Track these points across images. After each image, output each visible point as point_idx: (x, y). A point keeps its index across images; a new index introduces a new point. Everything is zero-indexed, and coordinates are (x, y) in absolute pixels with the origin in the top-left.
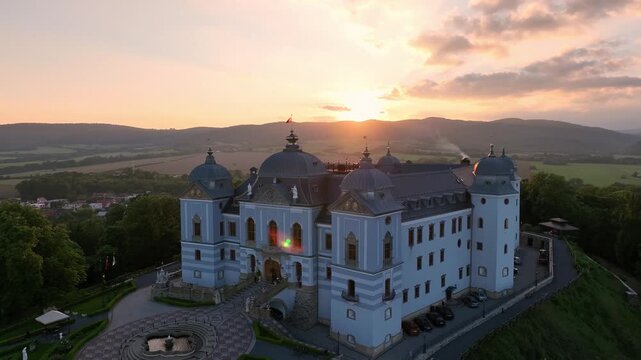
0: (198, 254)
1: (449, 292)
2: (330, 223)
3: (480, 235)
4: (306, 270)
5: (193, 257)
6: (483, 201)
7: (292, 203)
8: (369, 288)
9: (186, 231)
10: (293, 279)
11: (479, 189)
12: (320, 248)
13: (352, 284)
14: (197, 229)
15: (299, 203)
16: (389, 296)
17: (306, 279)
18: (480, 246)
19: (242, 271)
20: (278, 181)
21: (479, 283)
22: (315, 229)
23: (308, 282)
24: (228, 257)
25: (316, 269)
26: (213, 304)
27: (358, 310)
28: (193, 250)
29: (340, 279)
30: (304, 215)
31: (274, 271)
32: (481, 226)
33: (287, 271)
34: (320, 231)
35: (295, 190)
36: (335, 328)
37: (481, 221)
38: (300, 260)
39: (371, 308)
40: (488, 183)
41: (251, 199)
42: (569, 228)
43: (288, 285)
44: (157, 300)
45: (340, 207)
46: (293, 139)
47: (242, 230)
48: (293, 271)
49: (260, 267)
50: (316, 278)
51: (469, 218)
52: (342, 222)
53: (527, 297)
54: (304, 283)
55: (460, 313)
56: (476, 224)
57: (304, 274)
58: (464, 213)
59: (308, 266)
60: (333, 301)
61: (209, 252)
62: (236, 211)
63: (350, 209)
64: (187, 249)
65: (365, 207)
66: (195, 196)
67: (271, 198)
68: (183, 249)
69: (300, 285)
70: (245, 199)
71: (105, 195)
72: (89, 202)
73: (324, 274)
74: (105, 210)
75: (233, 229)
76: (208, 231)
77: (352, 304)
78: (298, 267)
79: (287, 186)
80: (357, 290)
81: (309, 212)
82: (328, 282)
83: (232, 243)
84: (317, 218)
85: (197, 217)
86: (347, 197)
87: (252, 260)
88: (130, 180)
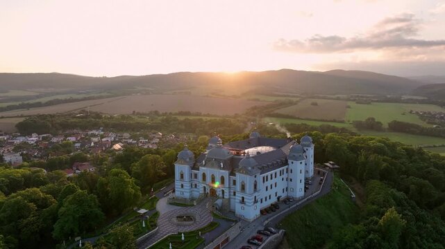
0: (182, 186)
1: (278, 198)
3: (291, 176)
5: (180, 187)
6: (292, 163)
7: (221, 169)
8: (249, 200)
9: (177, 176)
10: (221, 196)
11: (291, 158)
12: (231, 185)
13: (243, 198)
14: (182, 176)
15: (224, 168)
16: (256, 202)
18: (291, 180)
19: (200, 192)
20: (215, 160)
21: (291, 194)
22: (230, 178)
23: (226, 196)
24: (194, 186)
25: (230, 192)
27: (245, 206)
28: (180, 184)
29: (239, 196)
30: (226, 173)
31: (213, 193)
32: (292, 172)
33: (219, 193)
35: (222, 164)
36: (236, 212)
37: (292, 170)
38: (224, 189)
39: (250, 206)
40: (294, 156)
41: (205, 166)
43: (219, 198)
44: (170, 204)
45: (239, 171)
47: (200, 177)
48: (221, 193)
49: (208, 191)
50: (230, 195)
51: (287, 169)
52: (239, 177)
53: (308, 200)
55: (282, 206)
56: (289, 171)
57: (225, 194)
58: (285, 168)
59: (226, 191)
60: (236, 204)
61: (187, 185)
62: (198, 169)
63: (243, 173)
64: (178, 184)
65: (248, 173)
66: (181, 164)
67: (212, 166)
68: (176, 183)
69: (223, 198)
70: (202, 165)
71: (75, 131)
72: (66, 136)
73: (233, 194)
74: (78, 142)
75: (196, 176)
76: (186, 177)
77: (243, 205)
78: (223, 191)
79: (218, 162)
80: (245, 200)
81: (228, 172)
82: (234, 197)
83: (196, 181)
84: (230, 174)
85: (182, 172)
86: (242, 169)
87: (205, 188)
88: (88, 120)
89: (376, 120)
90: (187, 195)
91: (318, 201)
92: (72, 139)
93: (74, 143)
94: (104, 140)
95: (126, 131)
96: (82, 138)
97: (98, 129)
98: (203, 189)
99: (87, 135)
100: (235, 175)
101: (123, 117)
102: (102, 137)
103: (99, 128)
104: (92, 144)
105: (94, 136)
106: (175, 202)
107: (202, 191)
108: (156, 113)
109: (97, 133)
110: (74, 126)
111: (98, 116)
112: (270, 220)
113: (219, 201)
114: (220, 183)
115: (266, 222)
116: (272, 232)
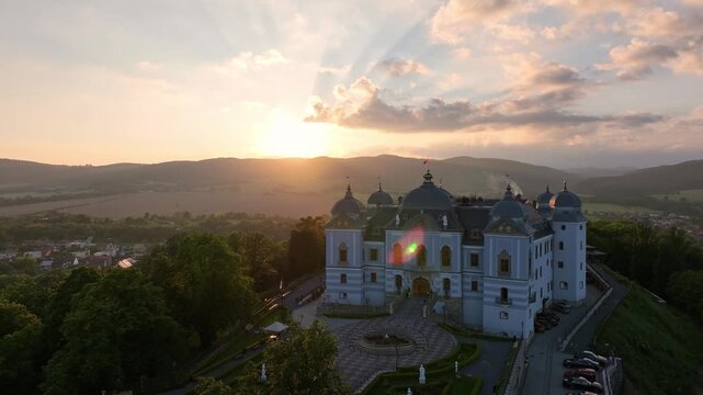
0: (343, 278)
1: (544, 301)
2: (482, 245)
3: (560, 256)
4: (456, 284)
5: (339, 281)
6: (564, 228)
7: (442, 229)
8: (517, 292)
9: (332, 256)
10: (442, 293)
11: (558, 217)
12: (465, 266)
13: (504, 292)
14: (343, 255)
15: (449, 228)
16: (530, 299)
17: (454, 291)
18: (561, 265)
19: (388, 290)
20: (426, 212)
22: (462, 249)
23: (456, 291)
24: (369, 279)
25: (463, 283)
26: (388, 314)
27: (511, 312)
28: (339, 275)
29: (491, 288)
30: (453, 239)
31: (422, 287)
32: (561, 247)
33: (436, 284)
34: (465, 252)
35: (445, 218)
36: (486, 328)
37: (561, 244)
38: (449, 276)
39: (524, 308)
40: (566, 213)
41: (400, 227)
42: (597, 253)
43: (438, 298)
45: (495, 229)
46: (428, 177)
47: (387, 255)
48: (441, 286)
49: (407, 283)
50: (463, 291)
51: (552, 241)
52: (493, 244)
54: (452, 295)
56: (557, 245)
57: (452, 287)
58: (549, 237)
59: (456, 281)
60: (485, 308)
61: (355, 275)
62: (382, 238)
63: (505, 232)
64: (332, 273)
65: (519, 230)
66: (342, 227)
67: (421, 225)
68: (327, 274)
69: (447, 297)
70: (393, 227)
71: (39, 242)
72: (22, 250)
73: (470, 287)
74: (48, 259)
75: (374, 255)
76: (354, 257)
77: (505, 308)
78: (447, 282)
79: (436, 215)
80: (510, 295)
81: (459, 236)
82: (474, 294)
83: (374, 267)
84: (465, 241)
85: (343, 244)
86: (500, 223)
87: (399, 279)
88: (64, 224)
90: (355, 298)
91: (626, 306)
92: (36, 255)
93: (39, 261)
94: (98, 254)
95: (139, 241)
96: (53, 254)
97: (84, 239)
98: (393, 283)
99: (63, 248)
100: (481, 242)
101: (129, 220)
102: (94, 250)
103: (86, 238)
104: (76, 262)
105: (78, 249)
106: (336, 312)
107: (391, 286)
108: (187, 214)
109: (82, 245)
110: (38, 234)
111: (83, 219)
112: (569, 338)
113: (438, 306)
114: (439, 262)
115: (566, 343)
116: (602, 363)
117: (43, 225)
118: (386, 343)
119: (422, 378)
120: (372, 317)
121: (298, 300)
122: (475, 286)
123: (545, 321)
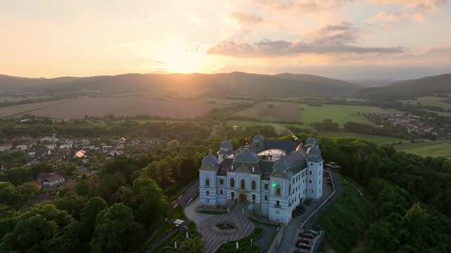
0: (208, 193)
1: (301, 200)
2: (269, 181)
3: (310, 177)
5: (206, 194)
6: (312, 165)
7: (252, 173)
8: (283, 203)
9: (202, 182)
10: (252, 201)
11: (310, 160)
12: (262, 189)
13: (278, 202)
14: (208, 183)
15: (255, 173)
16: (290, 204)
18: (310, 182)
20: (245, 164)
21: (310, 195)
22: (261, 182)
23: (258, 200)
24: (219, 193)
25: (261, 197)
26: (227, 212)
27: (280, 211)
28: (205, 191)
29: (273, 200)
30: (257, 178)
31: (243, 198)
32: (311, 174)
33: (250, 198)
35: (253, 168)
36: (270, 217)
37: (311, 172)
38: (254, 193)
39: (286, 210)
40: (313, 157)
41: (233, 171)
42: (337, 166)
43: (249, 203)
44: (199, 212)
45: (274, 175)
47: (227, 183)
48: (251, 198)
49: (237, 196)
50: (261, 200)
51: (307, 171)
52: (273, 181)
53: (328, 201)
54: (256, 202)
56: (309, 173)
57: (256, 198)
58: (305, 170)
59: (258, 196)
60: (270, 208)
61: (213, 192)
62: (225, 175)
63: (278, 177)
64: (202, 191)
65: (284, 176)
66: (207, 170)
67: (243, 171)
68: (200, 191)
69: (254, 202)
70: (230, 170)
71: (24, 138)
72: (15, 144)
73: (264, 198)
74: (31, 150)
75: (222, 182)
76: (212, 183)
77: (278, 209)
78: (254, 196)
79: (249, 167)
80: (280, 204)
81: (259, 176)
82: (266, 201)
83: (222, 187)
84: (262, 178)
85: (208, 178)
86: (276, 172)
87: (233, 194)
88: (37, 126)
89: (333, 122)
90: (213, 202)
91: (338, 202)
92: (24, 147)
93: (27, 151)
94: (62, 147)
95: (84, 136)
96: (34, 146)
97: (51, 136)
98: (230, 195)
99: (39, 142)
100: (269, 179)
101: (76, 122)
102: (58, 144)
104: (49, 152)
105: (51, 143)
106: (204, 210)
107: (229, 198)
109: (50, 140)
110: (22, 133)
111: (48, 121)
112: (305, 222)
113: (250, 207)
114: (251, 188)
115: (303, 224)
116: (314, 234)
117: (24, 126)
118: (225, 228)
119: (237, 247)
120: (220, 213)
121: (186, 202)
122: (266, 198)
123: (298, 212)
